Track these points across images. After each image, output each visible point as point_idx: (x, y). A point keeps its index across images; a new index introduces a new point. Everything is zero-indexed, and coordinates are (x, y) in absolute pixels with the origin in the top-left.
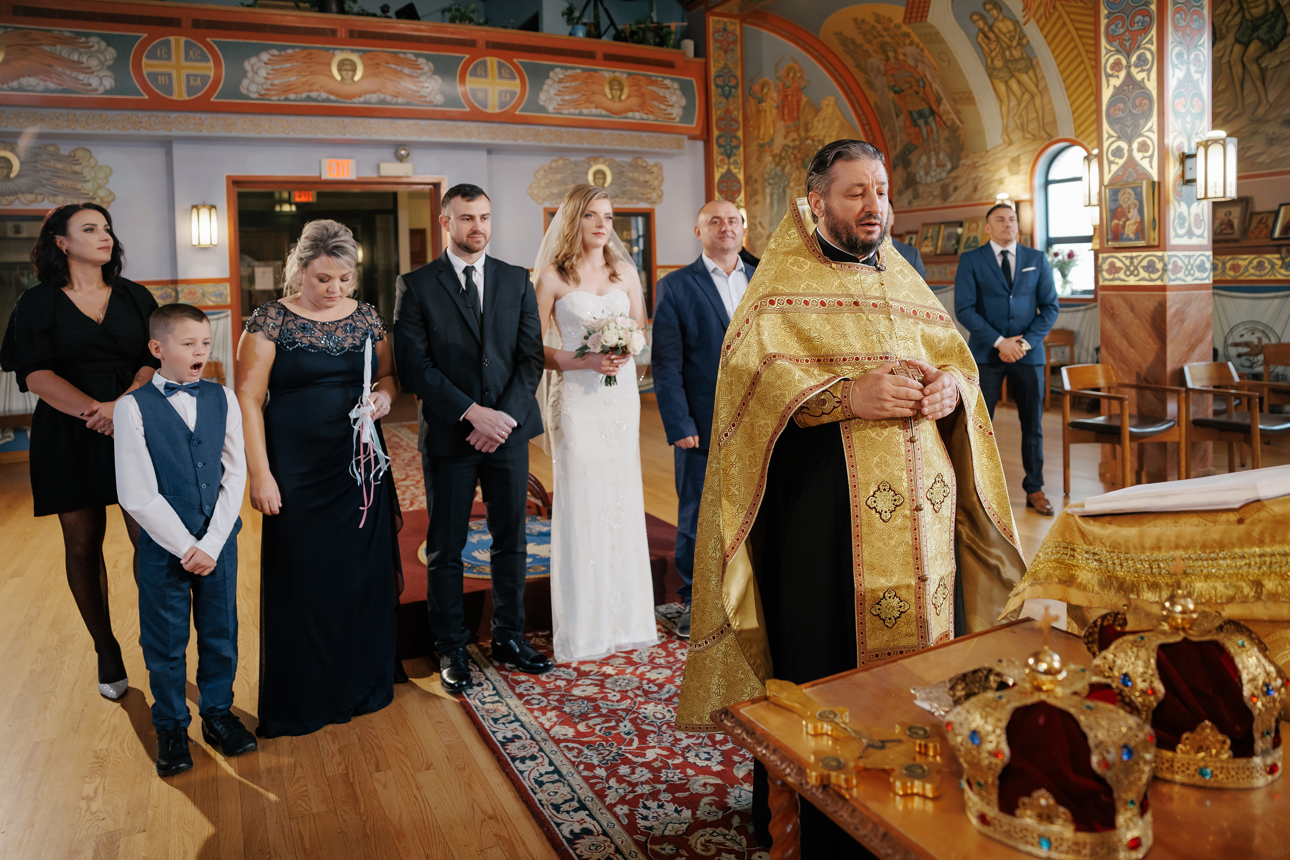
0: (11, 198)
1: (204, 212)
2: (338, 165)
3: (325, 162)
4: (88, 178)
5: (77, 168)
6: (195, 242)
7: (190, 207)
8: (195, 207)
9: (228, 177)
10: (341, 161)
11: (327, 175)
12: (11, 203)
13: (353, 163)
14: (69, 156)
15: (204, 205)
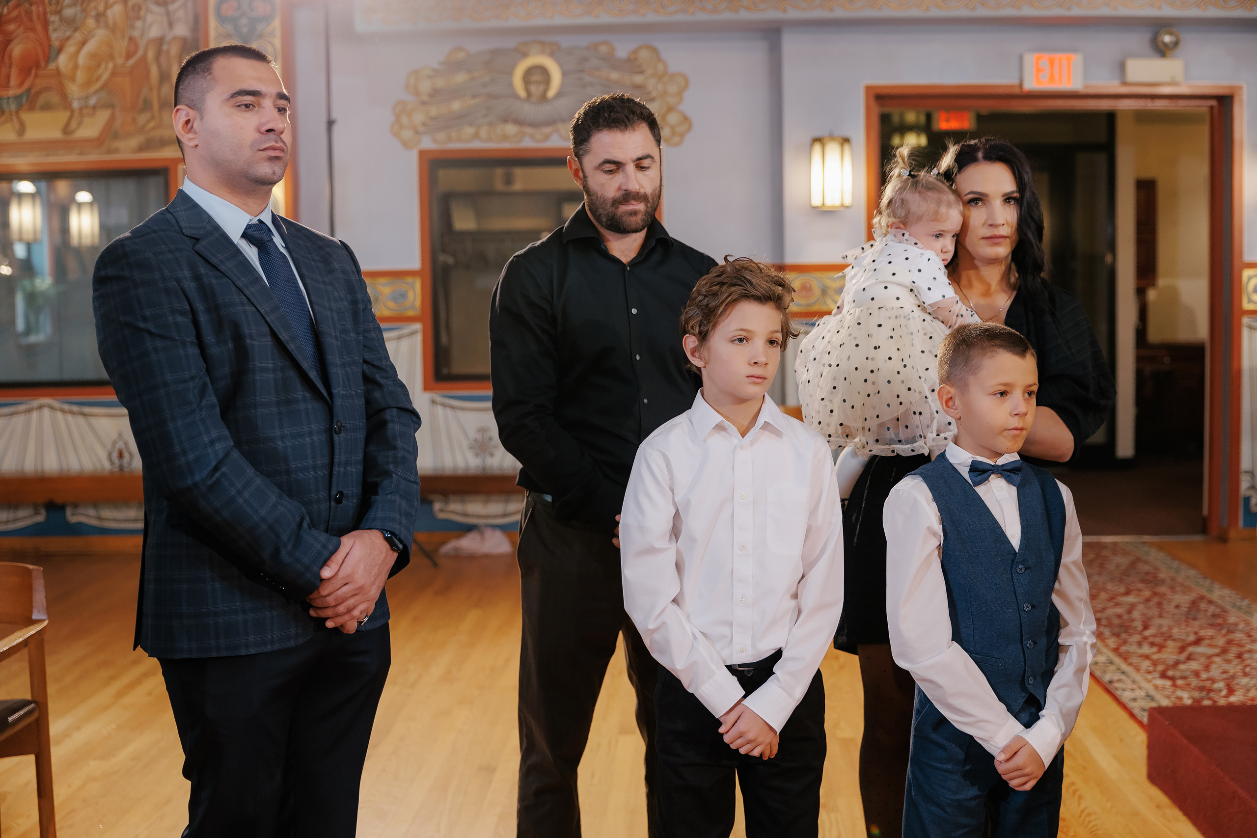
0: (547, 130)
1: (833, 150)
2: (1052, 63)
3: (1030, 59)
4: (654, 94)
5: (638, 79)
6: (816, 201)
7: (808, 140)
8: (818, 140)
9: (868, 89)
10: (1058, 56)
11: (1031, 84)
12: (547, 137)
13: (1077, 60)
14: (629, 60)
15: (832, 138)
